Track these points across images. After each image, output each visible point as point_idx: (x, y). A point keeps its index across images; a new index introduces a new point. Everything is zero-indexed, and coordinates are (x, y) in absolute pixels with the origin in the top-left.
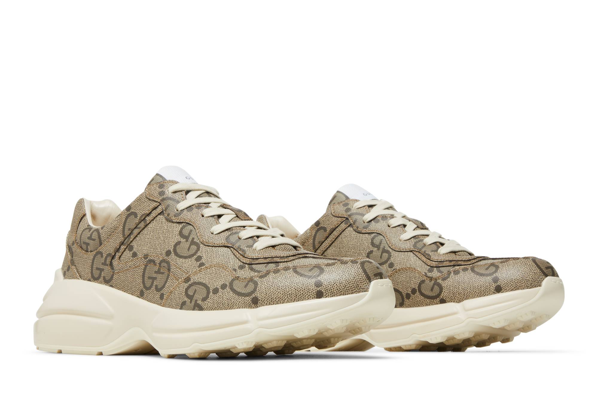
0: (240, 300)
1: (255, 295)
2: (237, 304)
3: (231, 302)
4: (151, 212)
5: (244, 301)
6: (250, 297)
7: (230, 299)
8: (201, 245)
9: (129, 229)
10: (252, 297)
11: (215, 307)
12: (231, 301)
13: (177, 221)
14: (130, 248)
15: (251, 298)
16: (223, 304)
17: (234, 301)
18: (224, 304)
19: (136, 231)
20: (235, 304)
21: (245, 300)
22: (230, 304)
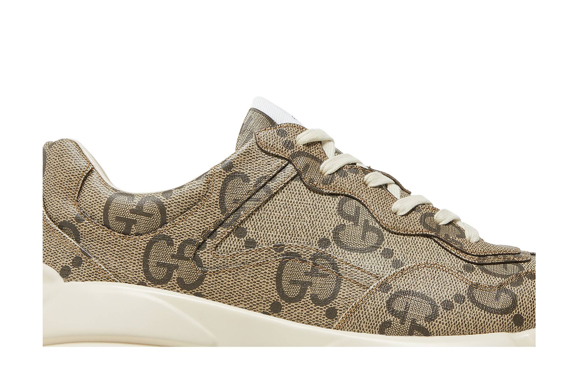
0: (495, 320)
1: (517, 311)
2: (491, 326)
3: (480, 323)
4: (275, 175)
5: (502, 321)
6: (509, 315)
7: (477, 318)
8: (384, 231)
9: (235, 201)
10: (513, 315)
11: (451, 331)
12: (479, 321)
13: (330, 192)
14: (240, 232)
15: (512, 317)
16: (467, 325)
17: (484, 322)
18: (469, 325)
19: (250, 205)
20: (486, 326)
21: (502, 319)
22: (478, 326)
